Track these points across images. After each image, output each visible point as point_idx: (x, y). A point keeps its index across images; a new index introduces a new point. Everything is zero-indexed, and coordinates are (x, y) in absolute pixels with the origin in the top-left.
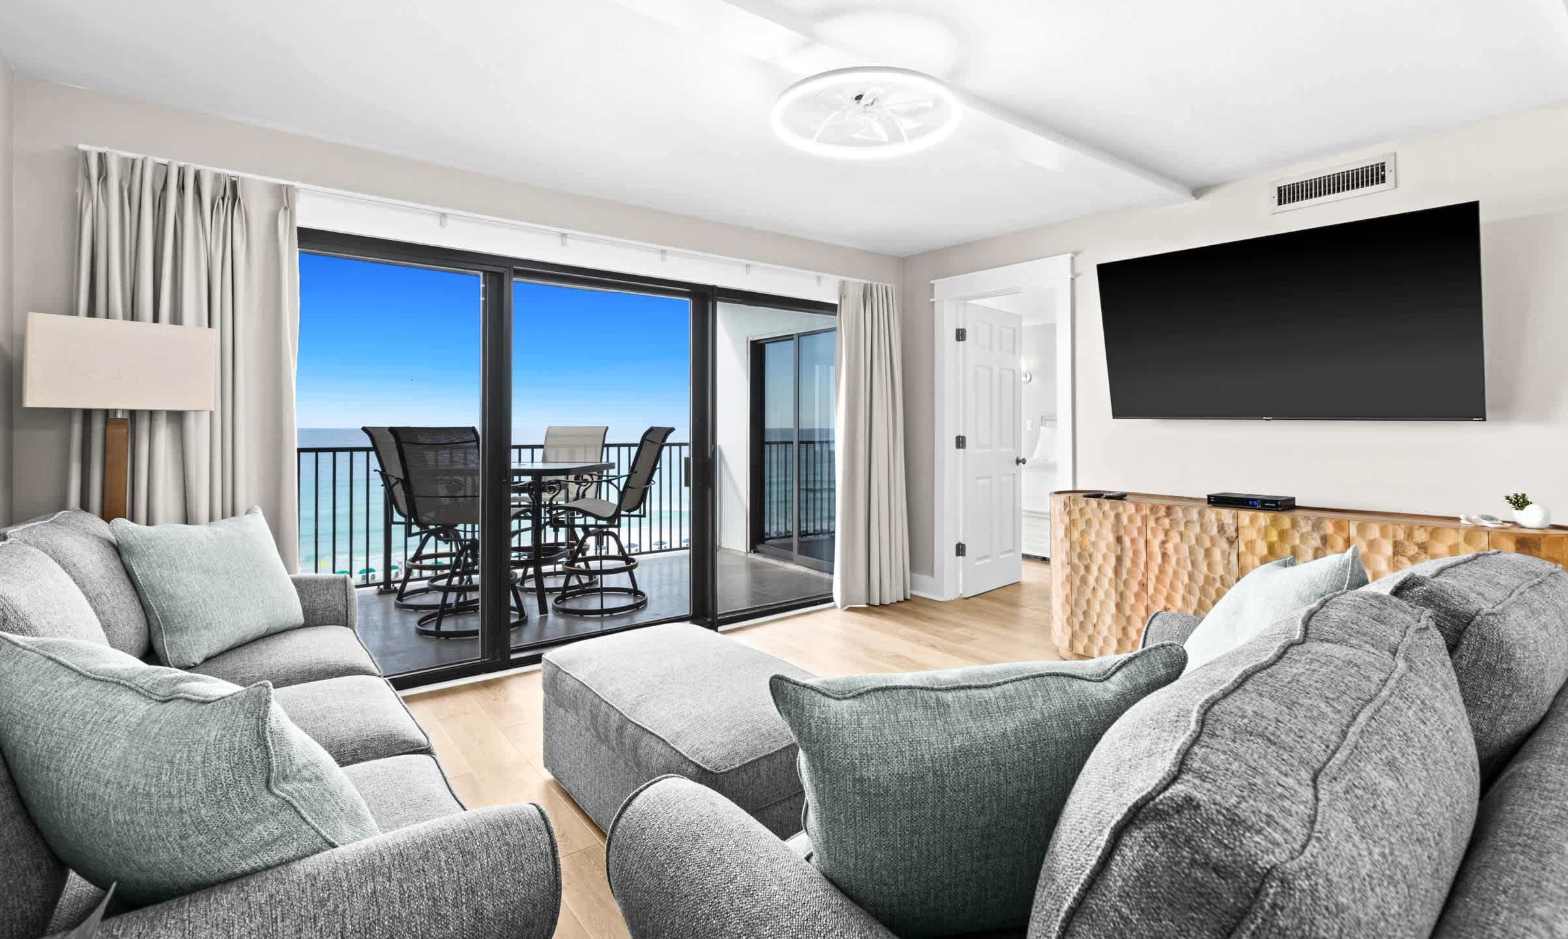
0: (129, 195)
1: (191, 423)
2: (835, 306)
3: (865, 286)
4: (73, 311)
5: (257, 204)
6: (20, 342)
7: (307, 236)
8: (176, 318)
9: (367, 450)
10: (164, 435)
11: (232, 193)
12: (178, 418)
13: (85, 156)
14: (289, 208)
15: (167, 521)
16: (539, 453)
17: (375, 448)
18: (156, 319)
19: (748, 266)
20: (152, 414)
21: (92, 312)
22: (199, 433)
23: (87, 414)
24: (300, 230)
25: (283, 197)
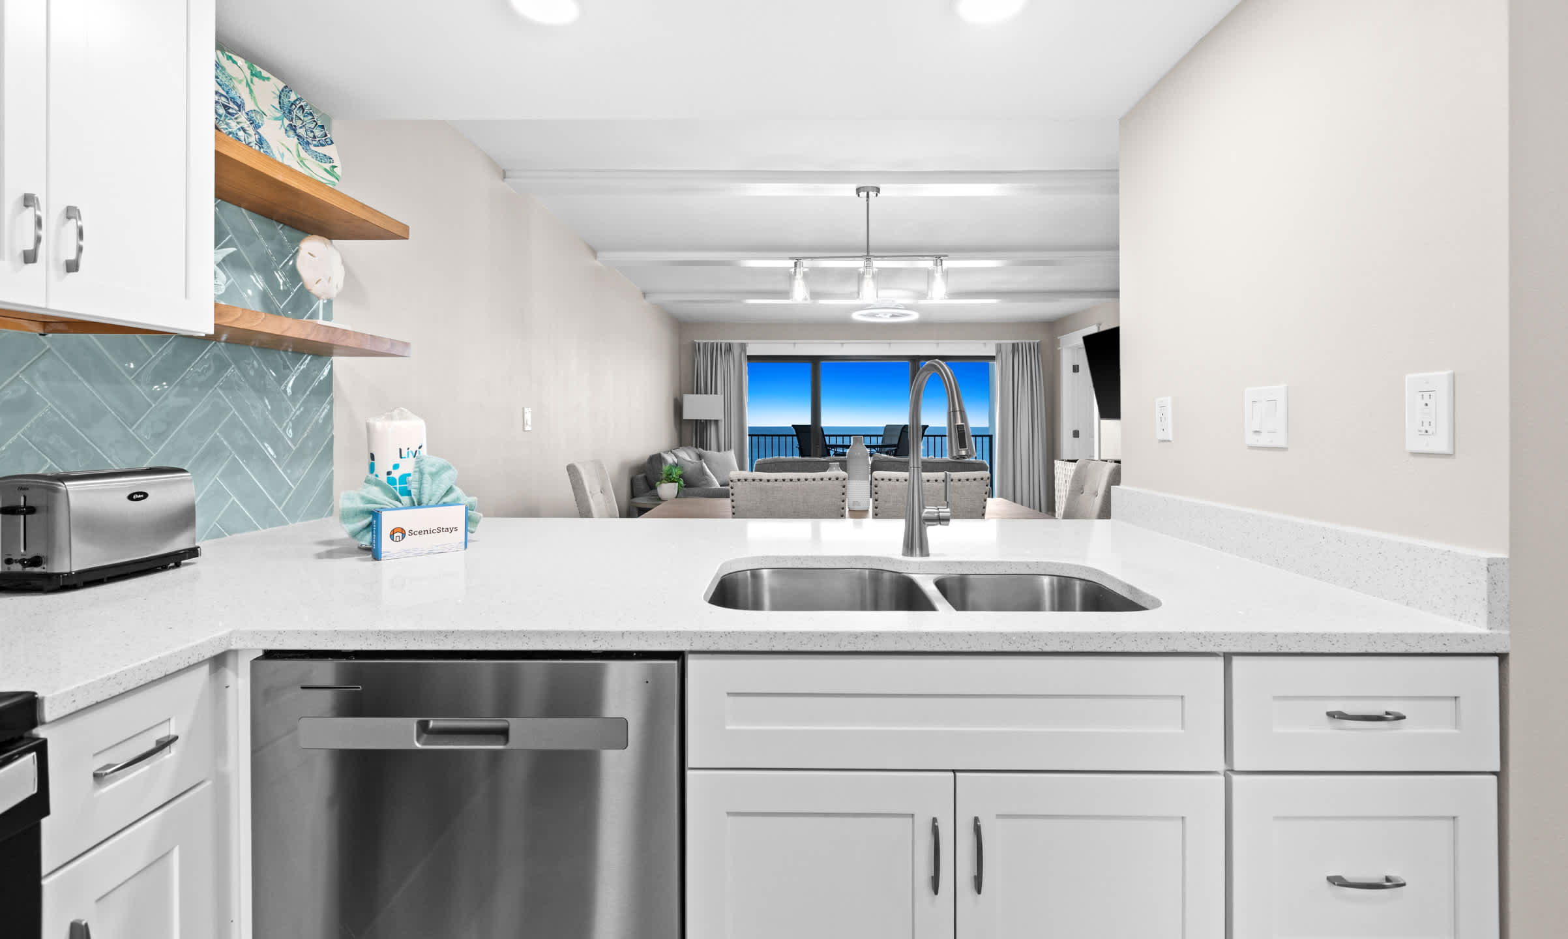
0: (705, 354)
1: (720, 423)
2: (994, 357)
3: (1013, 345)
4: (693, 393)
5: (736, 350)
6: (682, 400)
7: (750, 358)
8: (716, 393)
9: (793, 436)
10: (713, 428)
11: (729, 348)
12: (716, 422)
13: (695, 343)
14: (745, 351)
15: (714, 450)
16: (880, 439)
17: (797, 435)
18: (711, 394)
19: (938, 344)
20: (710, 421)
21: (697, 393)
22: (722, 425)
23: (697, 421)
24: (748, 356)
25: (743, 347)
